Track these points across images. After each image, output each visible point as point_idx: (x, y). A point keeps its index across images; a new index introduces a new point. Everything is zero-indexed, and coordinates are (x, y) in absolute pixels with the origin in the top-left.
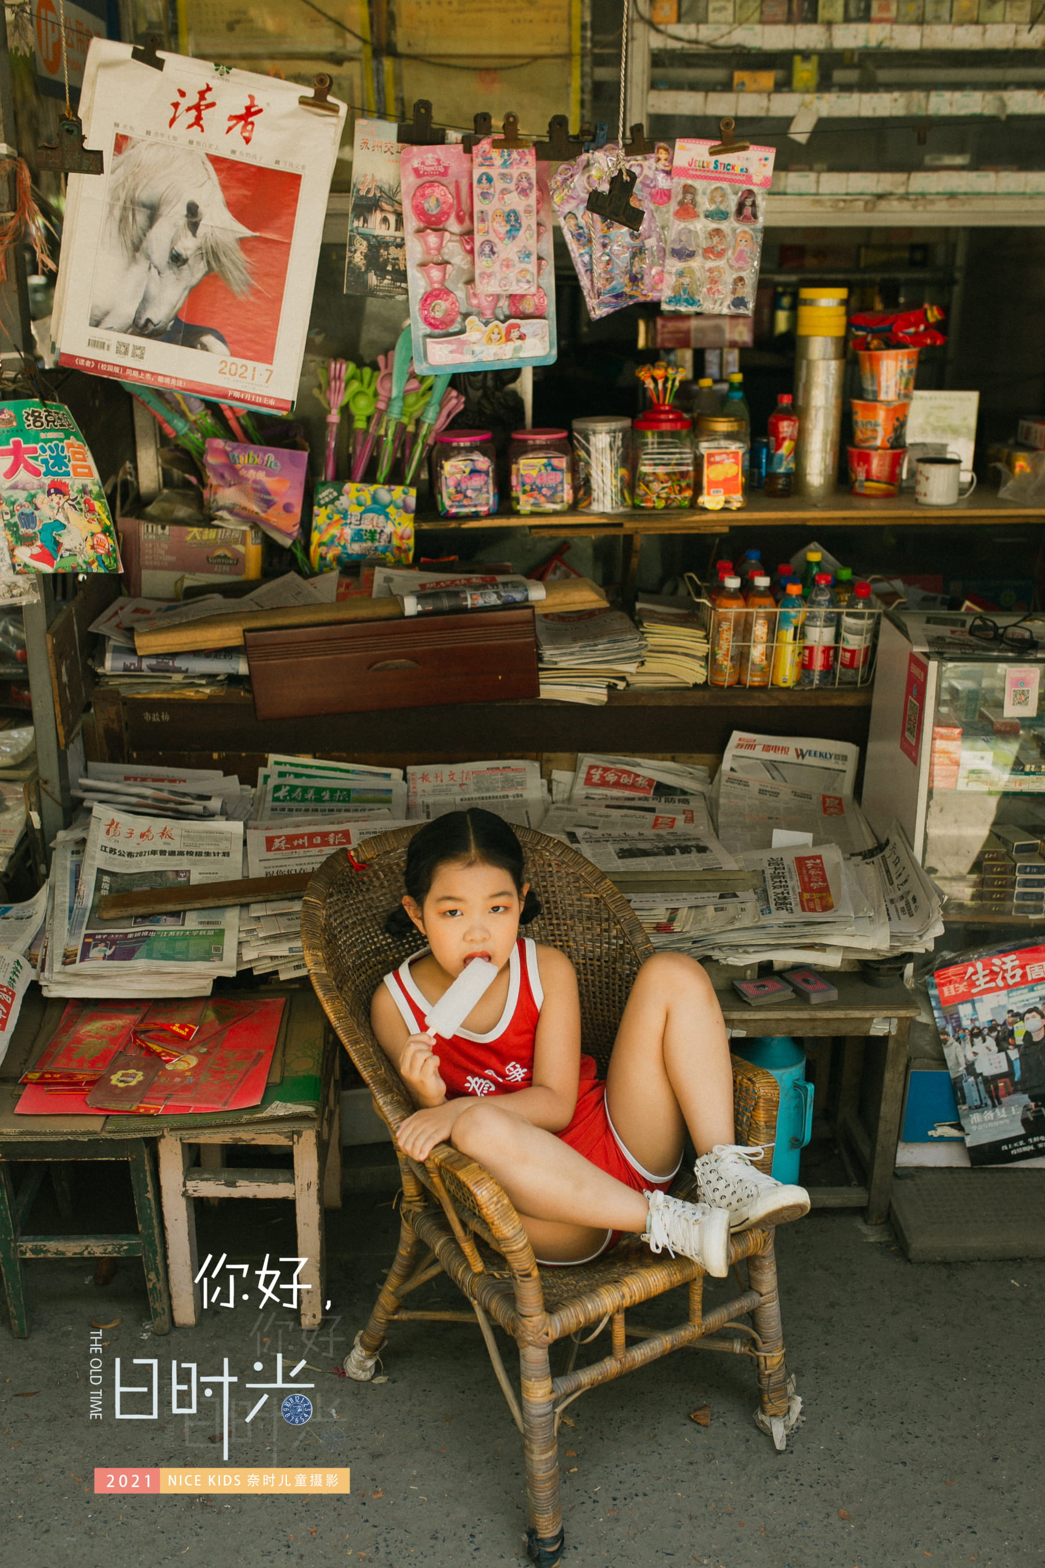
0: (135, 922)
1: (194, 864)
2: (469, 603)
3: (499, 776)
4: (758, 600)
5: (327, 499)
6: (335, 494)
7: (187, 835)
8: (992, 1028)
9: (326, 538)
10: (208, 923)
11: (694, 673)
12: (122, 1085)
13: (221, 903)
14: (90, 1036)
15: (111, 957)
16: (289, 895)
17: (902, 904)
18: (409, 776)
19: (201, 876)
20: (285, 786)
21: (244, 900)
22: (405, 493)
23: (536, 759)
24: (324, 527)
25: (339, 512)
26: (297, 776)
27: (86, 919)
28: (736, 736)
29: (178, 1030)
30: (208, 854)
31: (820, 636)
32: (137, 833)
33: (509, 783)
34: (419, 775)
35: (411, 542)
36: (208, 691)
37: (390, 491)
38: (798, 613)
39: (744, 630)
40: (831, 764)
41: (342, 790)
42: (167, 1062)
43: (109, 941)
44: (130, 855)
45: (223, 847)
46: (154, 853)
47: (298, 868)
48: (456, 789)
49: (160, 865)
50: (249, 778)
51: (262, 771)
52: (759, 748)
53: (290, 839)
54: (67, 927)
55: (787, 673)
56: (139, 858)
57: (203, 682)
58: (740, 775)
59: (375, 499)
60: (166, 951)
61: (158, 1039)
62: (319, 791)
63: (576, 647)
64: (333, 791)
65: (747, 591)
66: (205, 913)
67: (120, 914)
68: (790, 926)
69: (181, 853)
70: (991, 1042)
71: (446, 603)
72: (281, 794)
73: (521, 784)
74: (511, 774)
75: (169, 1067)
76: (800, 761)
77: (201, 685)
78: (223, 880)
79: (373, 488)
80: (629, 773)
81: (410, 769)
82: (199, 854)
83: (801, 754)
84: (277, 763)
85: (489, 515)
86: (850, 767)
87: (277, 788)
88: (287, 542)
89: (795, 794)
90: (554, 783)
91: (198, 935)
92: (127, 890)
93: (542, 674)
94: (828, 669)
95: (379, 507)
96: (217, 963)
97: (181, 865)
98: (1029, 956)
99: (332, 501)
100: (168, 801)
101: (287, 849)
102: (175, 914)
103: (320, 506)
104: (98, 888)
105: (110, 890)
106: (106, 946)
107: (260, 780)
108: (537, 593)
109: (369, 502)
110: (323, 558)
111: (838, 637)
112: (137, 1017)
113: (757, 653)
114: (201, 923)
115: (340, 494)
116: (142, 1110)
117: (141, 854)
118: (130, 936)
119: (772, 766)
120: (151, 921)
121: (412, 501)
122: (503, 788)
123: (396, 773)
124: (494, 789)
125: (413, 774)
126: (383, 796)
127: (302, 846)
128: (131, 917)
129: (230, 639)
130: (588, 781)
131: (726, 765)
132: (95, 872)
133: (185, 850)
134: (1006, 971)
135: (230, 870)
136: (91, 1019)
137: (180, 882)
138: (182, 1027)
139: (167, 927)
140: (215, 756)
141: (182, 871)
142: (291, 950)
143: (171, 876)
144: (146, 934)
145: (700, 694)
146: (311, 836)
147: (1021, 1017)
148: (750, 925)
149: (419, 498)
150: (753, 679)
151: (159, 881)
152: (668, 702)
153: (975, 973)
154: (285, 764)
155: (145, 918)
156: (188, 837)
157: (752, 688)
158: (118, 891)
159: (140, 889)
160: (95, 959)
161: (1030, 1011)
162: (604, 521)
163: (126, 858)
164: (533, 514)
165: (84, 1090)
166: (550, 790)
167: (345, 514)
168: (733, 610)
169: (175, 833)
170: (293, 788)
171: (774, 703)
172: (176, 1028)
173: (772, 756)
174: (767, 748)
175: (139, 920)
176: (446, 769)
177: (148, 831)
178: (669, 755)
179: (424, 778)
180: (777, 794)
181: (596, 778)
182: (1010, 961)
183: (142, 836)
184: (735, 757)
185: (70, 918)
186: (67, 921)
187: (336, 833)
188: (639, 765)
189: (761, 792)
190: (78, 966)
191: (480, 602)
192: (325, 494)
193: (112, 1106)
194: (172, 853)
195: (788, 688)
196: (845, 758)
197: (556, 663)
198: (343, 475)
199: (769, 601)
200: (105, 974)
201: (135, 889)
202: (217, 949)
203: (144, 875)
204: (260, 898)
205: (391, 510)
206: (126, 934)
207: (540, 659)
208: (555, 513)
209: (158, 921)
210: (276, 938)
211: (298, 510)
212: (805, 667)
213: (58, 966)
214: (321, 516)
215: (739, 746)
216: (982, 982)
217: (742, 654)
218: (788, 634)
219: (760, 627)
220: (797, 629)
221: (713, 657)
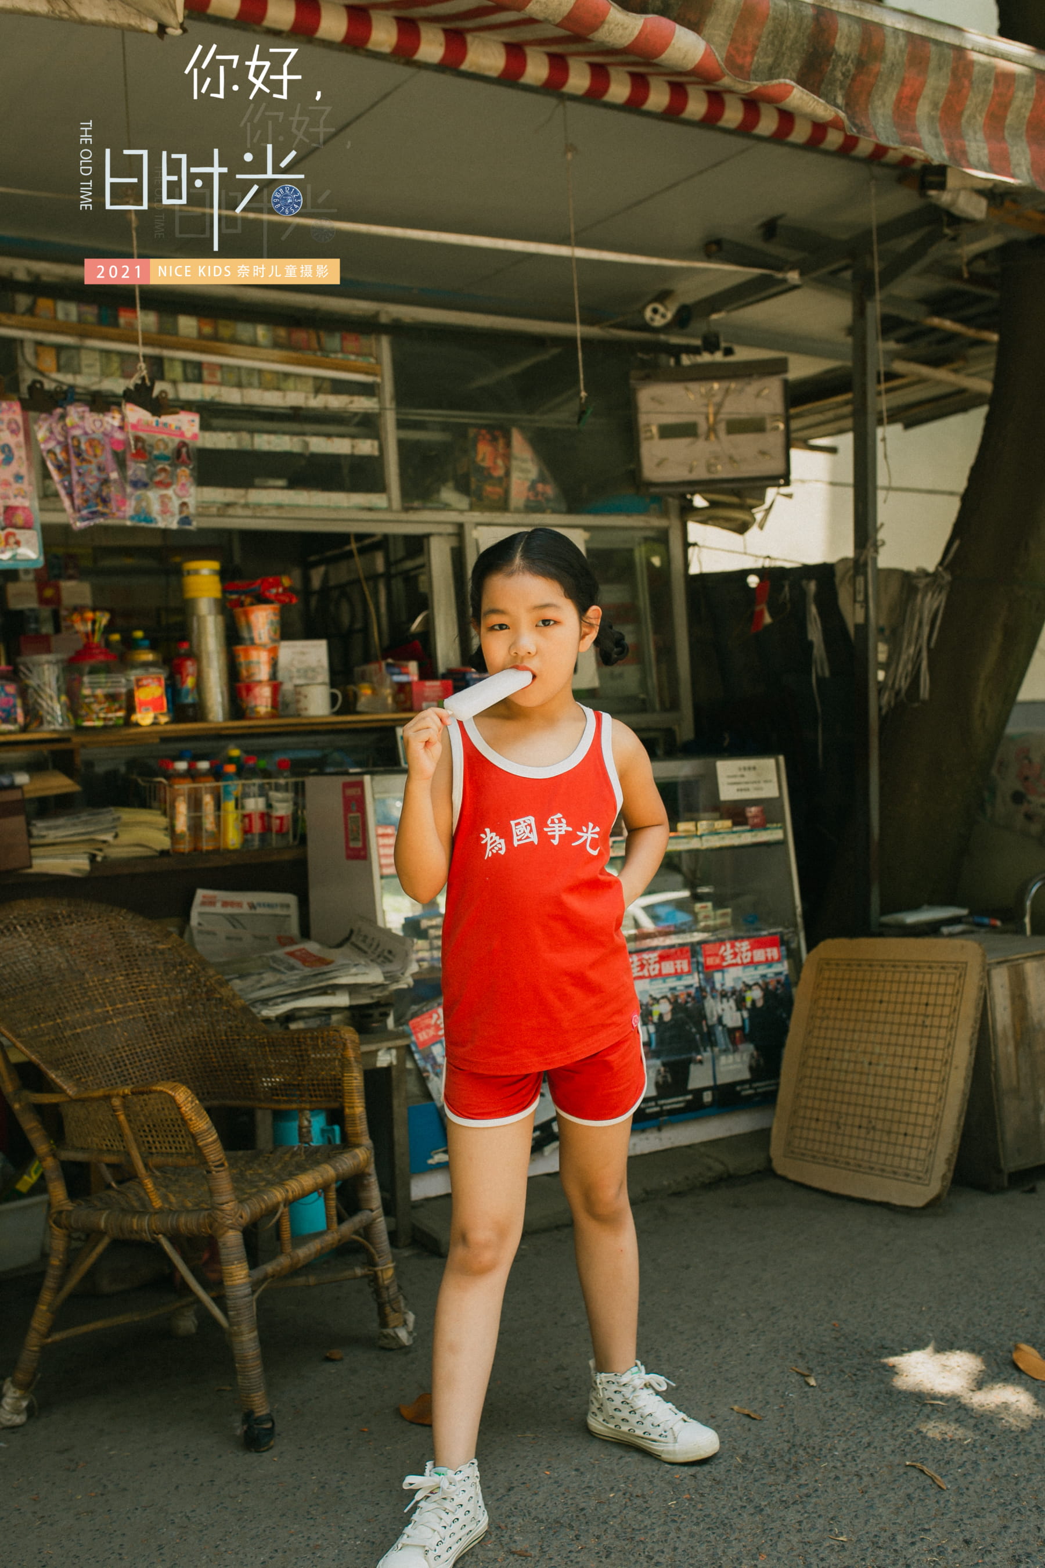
4: (203, 779)
11: (161, 841)
17: (381, 959)
28: (201, 894)
31: (254, 805)
38: (236, 786)
39: (195, 804)
40: (278, 911)
52: (219, 905)
55: (233, 838)
58: (207, 927)
63: (61, 821)
65: (192, 774)
76: (253, 912)
83: (252, 906)
86: (294, 912)
89: (255, 937)
93: (34, 850)
94: (266, 829)
108: (22, 779)
111: (269, 806)
113: (209, 823)
119: (232, 919)
131: (194, 920)
145: (165, 859)
150: (206, 846)
152: (140, 870)
157: (208, 852)
162: (54, 736)
168: (184, 786)
171: (228, 863)
173: (229, 910)
174: (225, 904)
180: (240, 939)
184: (201, 914)
189: (228, 938)
195: (236, 850)
196: (288, 906)
197: (44, 838)
199: (211, 779)
207: (31, 836)
212: (247, 831)
215: (203, 904)
217: (196, 825)
218: (230, 805)
219: (208, 799)
220: (237, 800)
221: (171, 830)
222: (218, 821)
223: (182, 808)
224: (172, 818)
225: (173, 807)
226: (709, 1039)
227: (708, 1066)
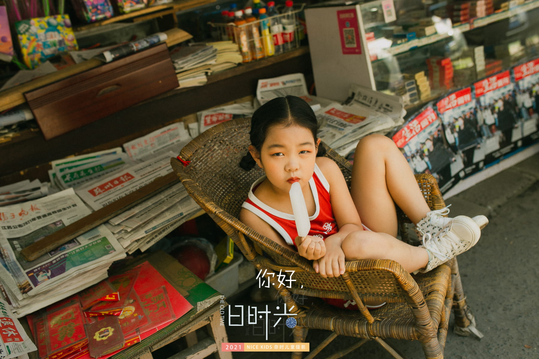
0: (51, 255)
1: (60, 216)
2: (135, 48)
3: (167, 135)
4: (251, 19)
5: (24, 30)
6: (27, 26)
7: (46, 205)
8: (417, 152)
9: (31, 50)
10: (93, 238)
11: (238, 58)
12: (104, 338)
13: (94, 226)
14: (59, 326)
15: (53, 276)
16: (127, 208)
17: (382, 110)
18: (126, 149)
19: (69, 220)
20: (67, 174)
21: (105, 220)
22: (63, 18)
23: (180, 121)
24: (27, 45)
25: (32, 35)
26: (70, 168)
27: (19, 266)
28: (261, 82)
29: (109, 298)
30: (64, 209)
31: (277, 29)
32: (17, 214)
33: (172, 137)
34: (130, 147)
35: (75, 42)
36: (11, 135)
37: (55, 18)
38: (268, 20)
39: (250, 35)
40: (296, 84)
41: (97, 167)
42: (118, 315)
43: (44, 269)
44: (20, 226)
45: (69, 203)
46: (34, 219)
47: (118, 197)
48: (149, 148)
49: (42, 224)
50: (45, 179)
51: (51, 172)
52: (269, 86)
53: (102, 187)
54: (10, 275)
55: (270, 49)
56: (27, 226)
57: (6, 131)
58: (266, 99)
59: (49, 24)
60: (82, 259)
61: (103, 308)
62: (86, 171)
63: (190, 57)
64: (93, 168)
65: (245, 17)
66: (87, 235)
67: (40, 254)
68: (354, 131)
69: (49, 214)
70: (418, 158)
71: (124, 51)
72: (68, 178)
73: (177, 135)
74: (172, 132)
75: (121, 317)
76: (285, 86)
77: (6, 133)
78: (82, 217)
79: (46, 19)
80: (221, 114)
81: (125, 145)
82: (60, 211)
83: (284, 83)
84: (57, 165)
85: (112, 17)
86: (303, 83)
87: (64, 177)
88: (9, 59)
90: (191, 131)
91: (93, 245)
92: (32, 243)
93: (178, 76)
94: (285, 41)
95: (52, 28)
96: (114, 253)
97: (54, 219)
98: (420, 119)
99: (27, 30)
100: (17, 197)
101: (104, 192)
102: (71, 241)
103: (21, 34)
104: (14, 249)
105: (21, 247)
106: (44, 272)
107: (51, 178)
108: (163, 37)
109: (46, 26)
110: (32, 60)
111: (284, 28)
112: (78, 304)
113: (258, 44)
114: (90, 239)
115: (30, 25)
116: (129, 344)
117: (26, 223)
118: (54, 262)
119: (276, 92)
120: (60, 250)
121: (68, 21)
122: (170, 140)
123: (119, 150)
124: (166, 142)
125: (127, 147)
126: (119, 162)
127: (111, 188)
128: (46, 253)
129: (15, 101)
130: (206, 124)
131: (259, 95)
132: (7, 241)
133: (51, 211)
134: (414, 128)
135: (83, 212)
136: (51, 318)
137: (59, 227)
138: (111, 296)
139: (71, 249)
140: (22, 173)
141: (57, 222)
142: (146, 232)
143: (53, 226)
144: (63, 256)
145: (241, 68)
146: (112, 182)
147: (424, 144)
148: (342, 136)
149: (71, 18)
150: (259, 56)
151: (47, 231)
152: (230, 75)
153: (405, 132)
154: (62, 164)
155: (56, 250)
156: (48, 205)
157: (260, 59)
158: (26, 246)
159: (39, 240)
160: (43, 281)
161: (426, 140)
162: (165, 7)
163: (19, 228)
164: (132, 12)
165: (83, 353)
166: (190, 135)
167: (36, 35)
168: (243, 25)
169: (38, 206)
170: (72, 174)
171: (270, 64)
172: (108, 298)
173: (274, 88)
174: (272, 85)
175: (52, 253)
176: (141, 140)
177: (22, 211)
178: (233, 102)
179: (133, 147)
181: (209, 121)
182: (415, 122)
183: (20, 214)
184: (261, 92)
185: (8, 270)
186: (8, 272)
187: (123, 176)
188: (223, 109)
190: (35, 290)
191: (140, 47)
192: (22, 27)
193: (109, 351)
194: (44, 216)
195: (272, 56)
196: (299, 80)
197: (182, 68)
198: (27, 17)
199: (254, 19)
200: (50, 288)
201: (36, 241)
202: (109, 247)
203: (36, 232)
204: (113, 215)
205: (59, 28)
206: (51, 262)
207: (175, 69)
208: (142, 9)
209: (65, 248)
210: (135, 230)
211: (9, 39)
212: (276, 44)
213: (20, 297)
214: (24, 40)
215: (262, 87)
216: (409, 135)
217: (252, 46)
218: (266, 31)
219: (255, 30)
220: (269, 28)
221: (240, 50)
222: (262, 41)
223: (244, 39)
224: (240, 44)
225: (239, 38)
226: (520, 116)
227: (520, 129)
